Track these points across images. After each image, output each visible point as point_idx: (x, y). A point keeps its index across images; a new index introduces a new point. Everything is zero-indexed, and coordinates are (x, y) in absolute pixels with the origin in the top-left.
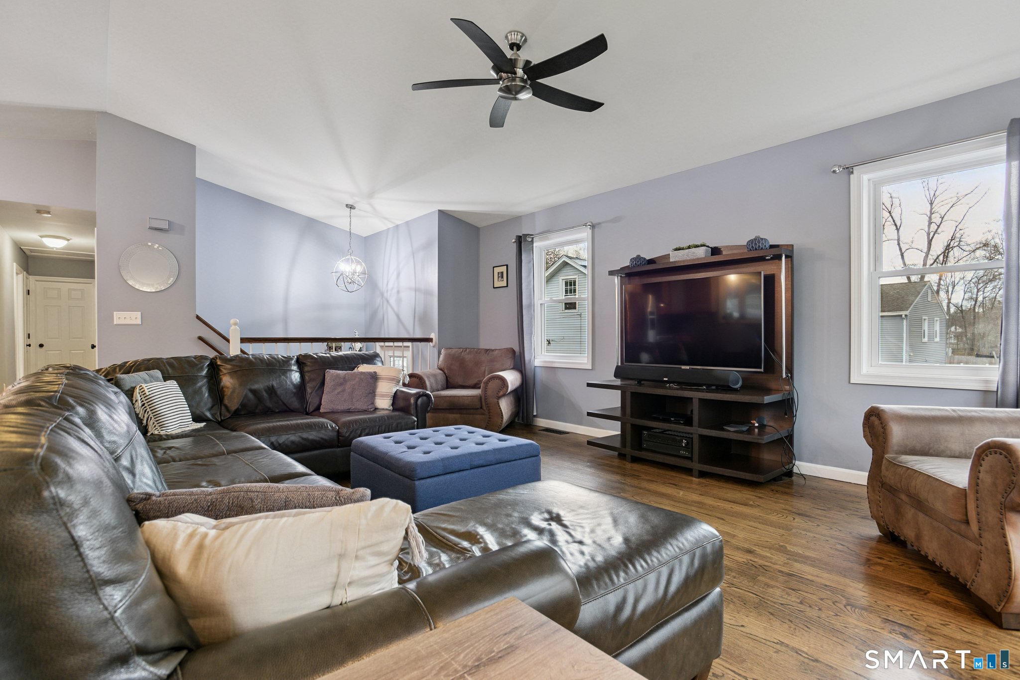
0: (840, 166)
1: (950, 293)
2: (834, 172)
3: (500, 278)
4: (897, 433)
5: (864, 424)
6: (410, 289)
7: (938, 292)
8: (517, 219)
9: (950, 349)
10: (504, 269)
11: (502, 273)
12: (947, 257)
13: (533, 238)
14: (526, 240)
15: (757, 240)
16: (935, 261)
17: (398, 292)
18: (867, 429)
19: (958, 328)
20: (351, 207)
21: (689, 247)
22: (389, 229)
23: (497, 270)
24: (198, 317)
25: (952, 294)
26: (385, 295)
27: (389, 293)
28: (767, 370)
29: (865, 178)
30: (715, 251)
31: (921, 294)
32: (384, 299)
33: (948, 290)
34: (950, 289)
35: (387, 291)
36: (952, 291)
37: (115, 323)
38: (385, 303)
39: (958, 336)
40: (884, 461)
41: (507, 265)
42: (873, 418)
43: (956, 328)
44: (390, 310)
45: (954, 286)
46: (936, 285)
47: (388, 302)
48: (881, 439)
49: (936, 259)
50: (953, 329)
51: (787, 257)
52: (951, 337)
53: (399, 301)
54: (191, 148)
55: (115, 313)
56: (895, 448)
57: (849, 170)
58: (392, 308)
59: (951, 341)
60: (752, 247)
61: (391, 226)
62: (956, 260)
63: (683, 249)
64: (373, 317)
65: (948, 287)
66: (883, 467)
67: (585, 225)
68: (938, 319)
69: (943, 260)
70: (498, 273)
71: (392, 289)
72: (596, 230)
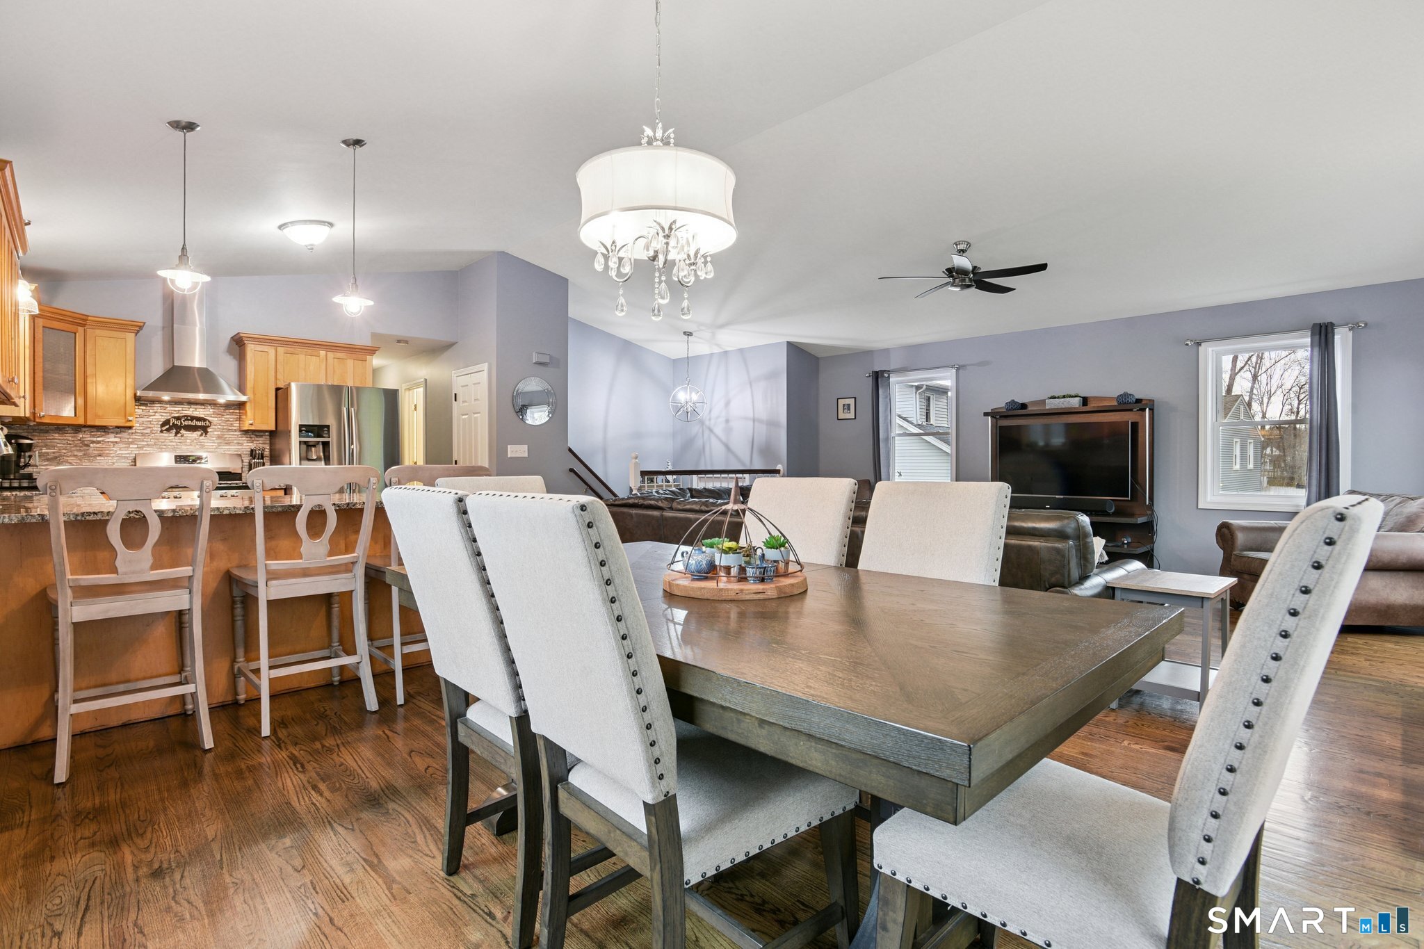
0: (1192, 341)
1: (1265, 405)
2: (1187, 345)
3: (846, 411)
4: (1240, 538)
5: (1217, 535)
6: (746, 419)
7: (1249, 405)
8: (866, 354)
9: (1265, 477)
10: (851, 402)
11: (849, 405)
12: (1262, 358)
13: (889, 374)
14: (883, 376)
15: (1126, 395)
16: (1247, 363)
17: (727, 421)
18: (1219, 538)
19: (1274, 449)
20: (688, 334)
21: (1064, 397)
22: (712, 355)
23: (841, 402)
24: (570, 450)
25: (1267, 406)
26: (707, 423)
27: (713, 421)
28: (1134, 498)
29: (1210, 349)
30: (1085, 401)
31: (1232, 410)
32: (704, 427)
33: (1263, 401)
34: (1265, 400)
35: (710, 420)
36: (1268, 403)
37: (509, 456)
38: (707, 433)
39: (1275, 461)
40: (1233, 556)
41: (855, 398)
42: (1225, 530)
43: (1272, 451)
44: (714, 440)
45: (1271, 397)
46: (1248, 394)
47: (711, 430)
48: (1230, 542)
49: (1248, 361)
50: (1268, 451)
51: (1149, 409)
52: (1267, 462)
53: (728, 430)
54: (564, 281)
55: (509, 446)
56: (1240, 548)
57: (1199, 344)
58: (717, 437)
59: (1266, 468)
60: (1123, 401)
61: (716, 350)
62: (1273, 362)
63: (1058, 398)
64: (688, 444)
65: (1262, 398)
66: (1232, 560)
67: (953, 367)
68: (1252, 441)
69: (1257, 363)
70: (844, 405)
71: (718, 417)
72: (961, 371)
